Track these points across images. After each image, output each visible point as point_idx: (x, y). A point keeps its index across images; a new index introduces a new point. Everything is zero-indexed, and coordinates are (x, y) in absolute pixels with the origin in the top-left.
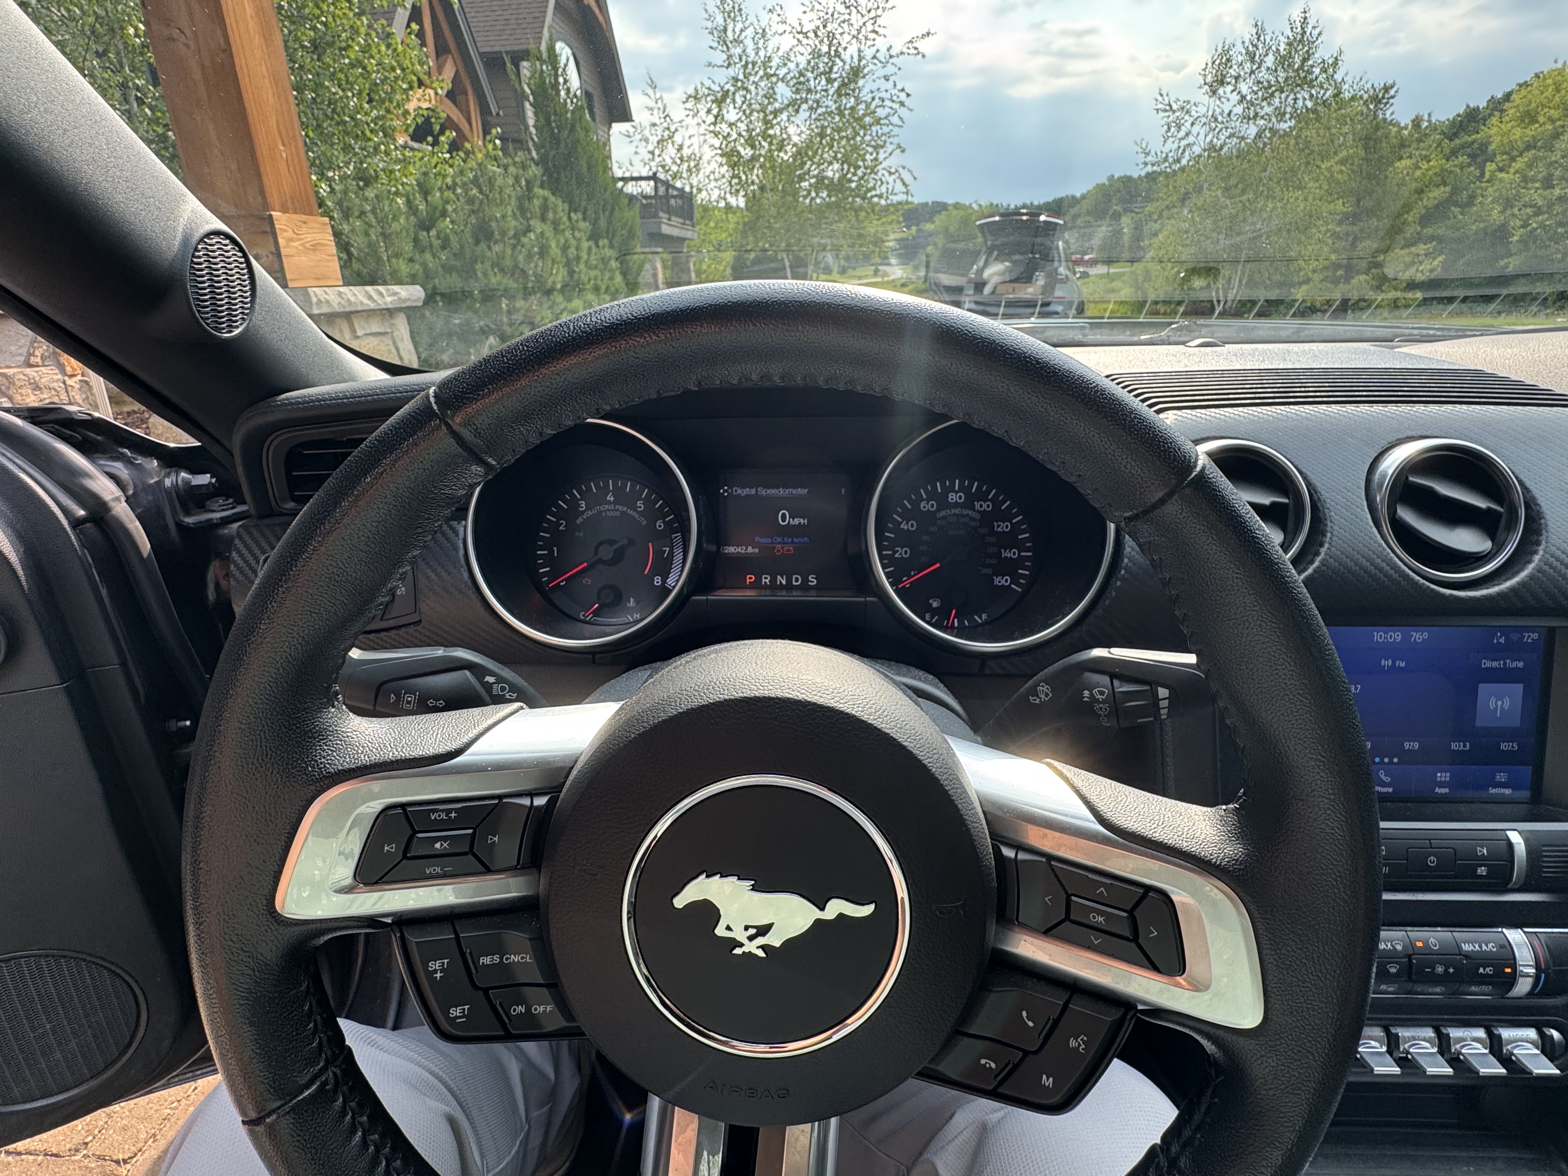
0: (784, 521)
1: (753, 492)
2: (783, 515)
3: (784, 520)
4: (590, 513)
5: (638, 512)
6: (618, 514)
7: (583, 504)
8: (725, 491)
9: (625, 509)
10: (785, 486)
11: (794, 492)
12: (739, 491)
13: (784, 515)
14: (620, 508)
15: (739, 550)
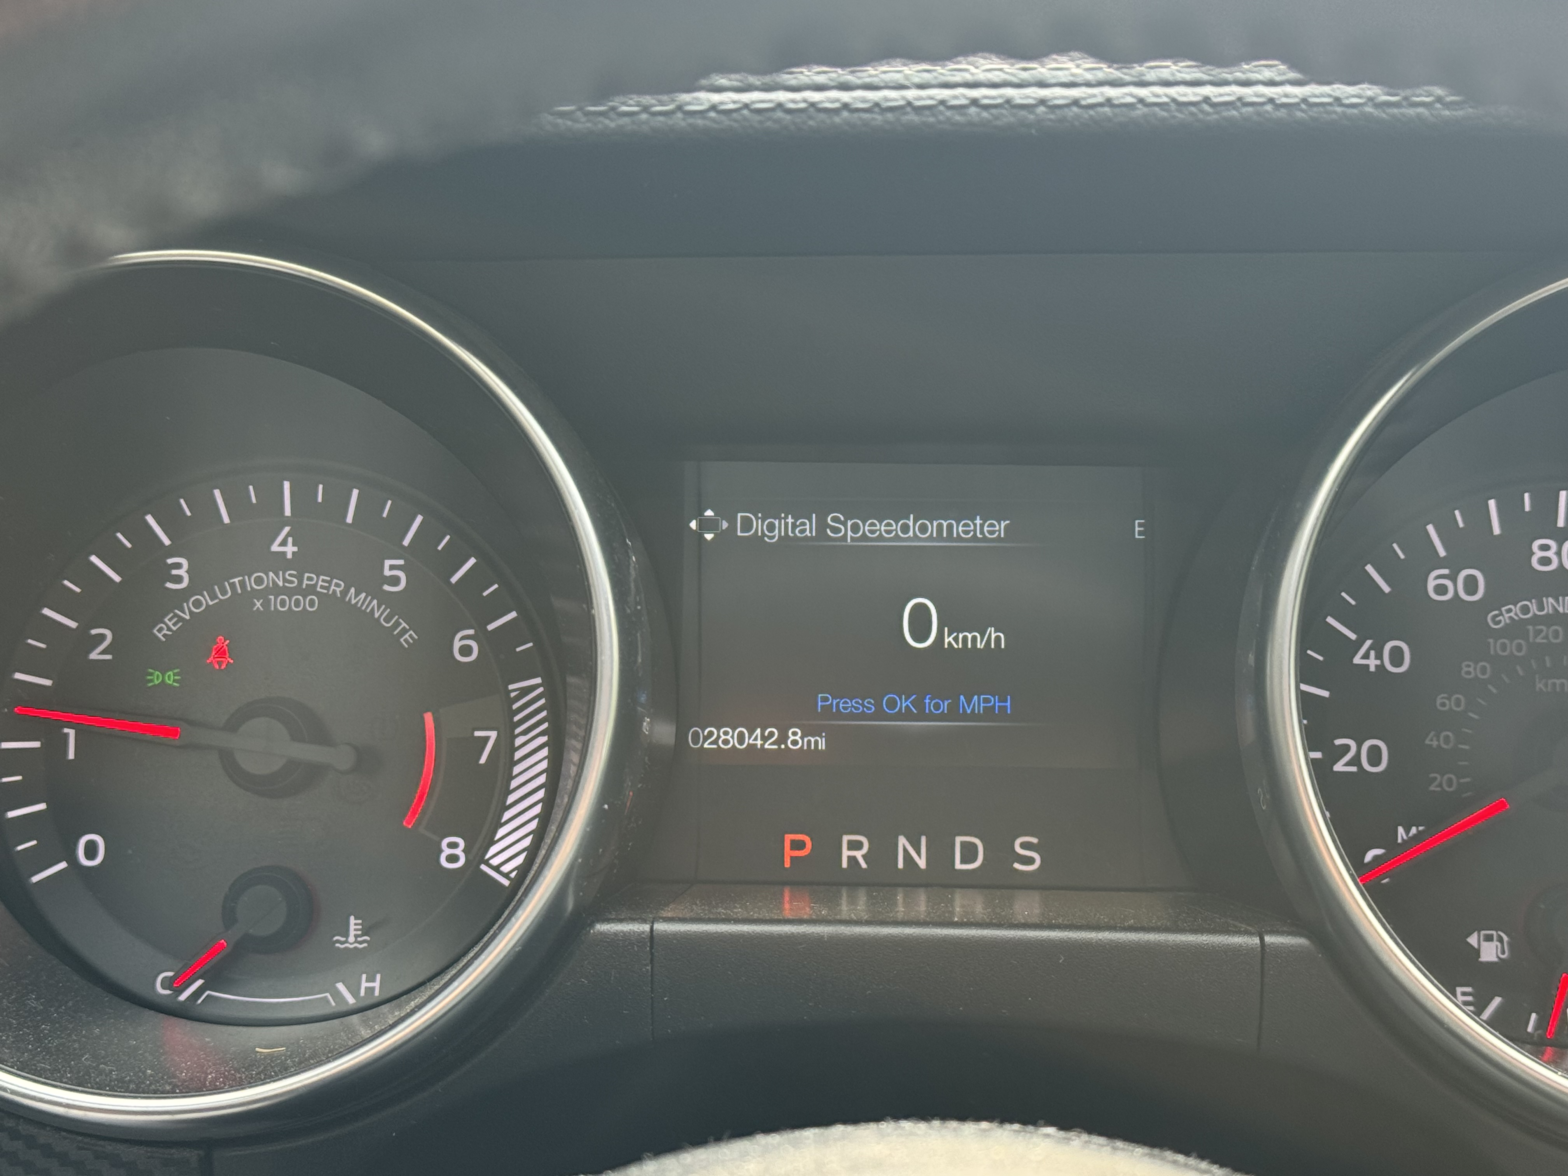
0: (920, 633)
1: (809, 528)
2: (920, 612)
3: (920, 629)
4: (206, 600)
5: (385, 599)
6: (309, 604)
7: (182, 567)
8: (706, 524)
9: (337, 587)
10: (926, 512)
11: (959, 529)
12: (758, 526)
13: (920, 618)
14: (321, 581)
15: (755, 739)
